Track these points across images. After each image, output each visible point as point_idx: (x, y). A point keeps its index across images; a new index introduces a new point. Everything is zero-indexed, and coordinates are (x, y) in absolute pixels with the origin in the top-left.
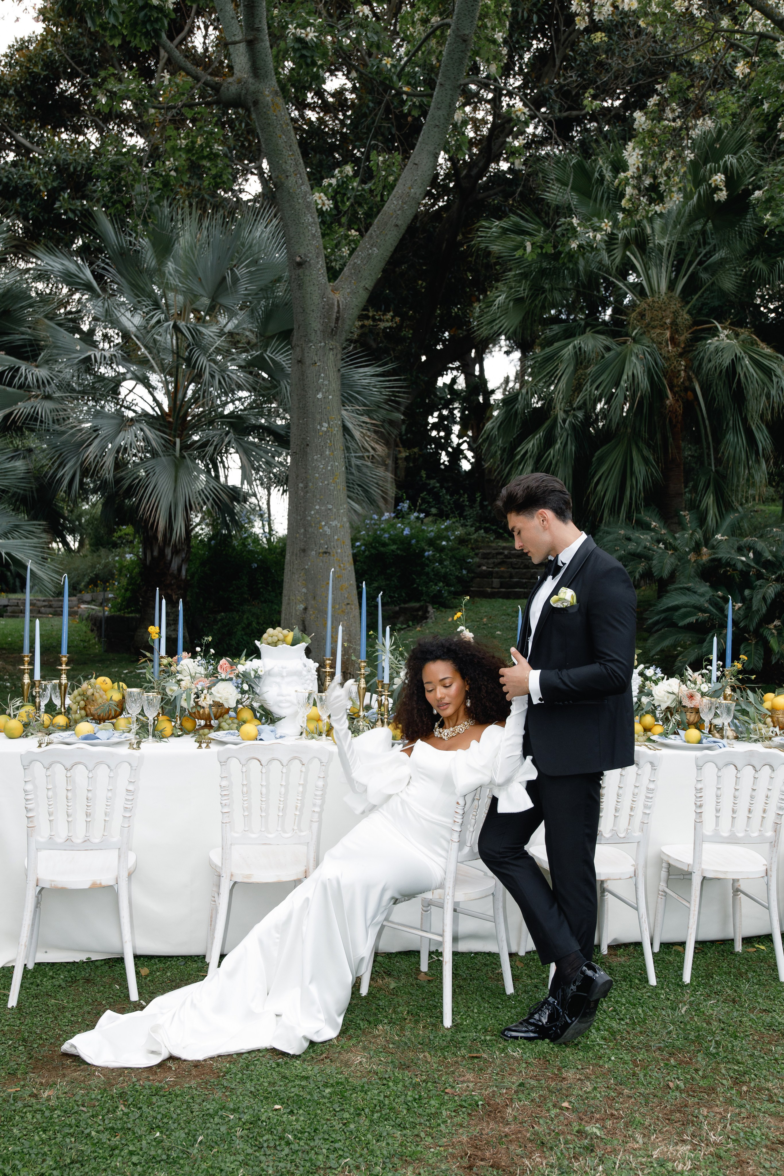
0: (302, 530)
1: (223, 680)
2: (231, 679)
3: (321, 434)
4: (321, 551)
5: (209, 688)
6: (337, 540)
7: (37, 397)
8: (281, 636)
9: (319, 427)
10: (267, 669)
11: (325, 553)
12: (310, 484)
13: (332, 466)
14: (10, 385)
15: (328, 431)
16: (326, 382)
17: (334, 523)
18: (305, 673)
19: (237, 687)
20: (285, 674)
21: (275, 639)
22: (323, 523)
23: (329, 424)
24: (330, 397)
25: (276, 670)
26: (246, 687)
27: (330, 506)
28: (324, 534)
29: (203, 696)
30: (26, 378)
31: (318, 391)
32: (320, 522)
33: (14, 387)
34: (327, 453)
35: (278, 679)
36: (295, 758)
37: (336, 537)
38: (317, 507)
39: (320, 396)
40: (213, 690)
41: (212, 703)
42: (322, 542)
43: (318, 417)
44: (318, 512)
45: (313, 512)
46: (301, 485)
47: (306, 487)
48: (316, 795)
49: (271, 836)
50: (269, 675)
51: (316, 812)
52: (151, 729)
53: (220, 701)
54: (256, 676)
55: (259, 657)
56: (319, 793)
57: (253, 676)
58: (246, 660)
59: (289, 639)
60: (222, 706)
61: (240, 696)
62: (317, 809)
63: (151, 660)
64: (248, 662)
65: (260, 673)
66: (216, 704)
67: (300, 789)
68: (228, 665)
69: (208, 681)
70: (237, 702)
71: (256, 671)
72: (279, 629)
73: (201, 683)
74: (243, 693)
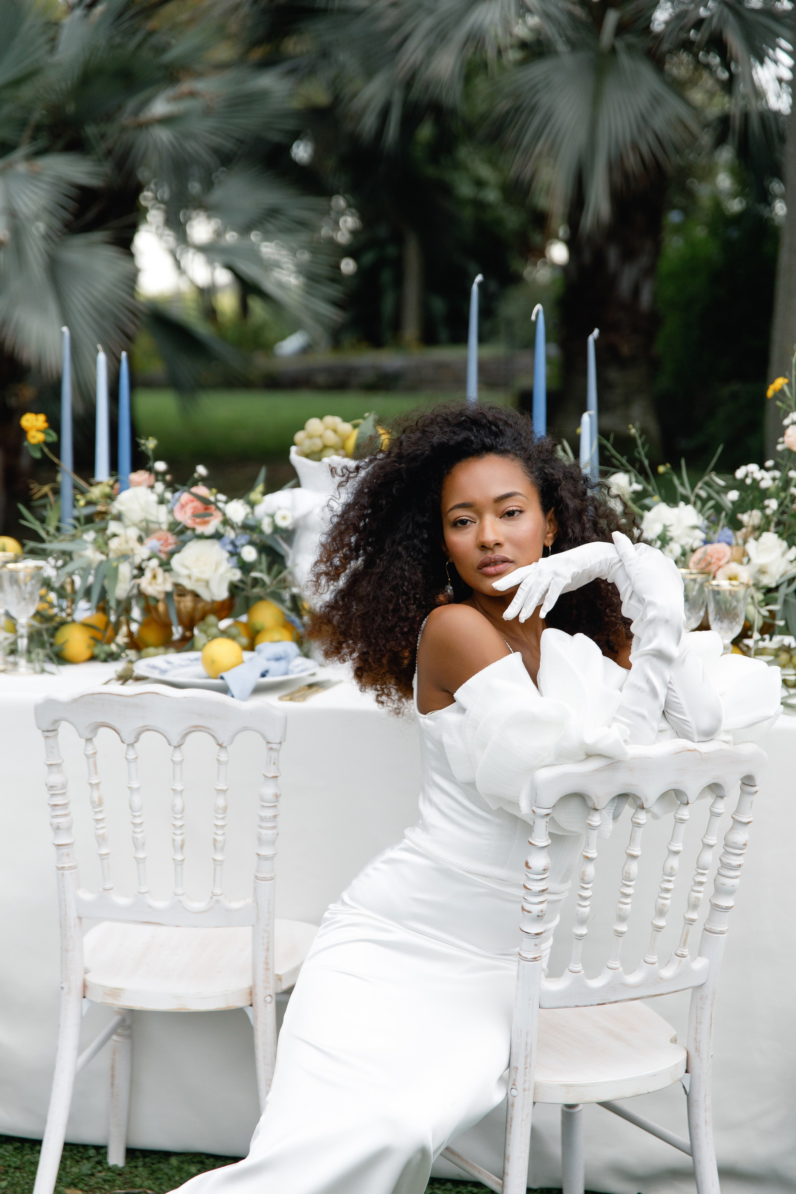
1: (201, 537)
2: (217, 536)
5: (171, 554)
8: (331, 438)
10: (300, 512)
19: (232, 554)
21: (318, 444)
26: (250, 554)
29: (148, 574)
36: (197, 728)
40: (175, 561)
41: (169, 588)
48: (262, 819)
49: (159, 904)
50: (307, 528)
51: (266, 858)
52: (23, 643)
53: (188, 585)
54: (277, 529)
55: (298, 485)
56: (269, 813)
57: (267, 528)
58: (265, 493)
59: (351, 444)
60: (196, 596)
61: (237, 575)
62: (266, 851)
63: (57, 492)
64: (269, 497)
65: (283, 523)
66: (180, 591)
67: (221, 802)
68: (198, 504)
69: (172, 539)
70: (234, 588)
71: (272, 516)
72: (330, 420)
73: (152, 543)
74: (245, 567)
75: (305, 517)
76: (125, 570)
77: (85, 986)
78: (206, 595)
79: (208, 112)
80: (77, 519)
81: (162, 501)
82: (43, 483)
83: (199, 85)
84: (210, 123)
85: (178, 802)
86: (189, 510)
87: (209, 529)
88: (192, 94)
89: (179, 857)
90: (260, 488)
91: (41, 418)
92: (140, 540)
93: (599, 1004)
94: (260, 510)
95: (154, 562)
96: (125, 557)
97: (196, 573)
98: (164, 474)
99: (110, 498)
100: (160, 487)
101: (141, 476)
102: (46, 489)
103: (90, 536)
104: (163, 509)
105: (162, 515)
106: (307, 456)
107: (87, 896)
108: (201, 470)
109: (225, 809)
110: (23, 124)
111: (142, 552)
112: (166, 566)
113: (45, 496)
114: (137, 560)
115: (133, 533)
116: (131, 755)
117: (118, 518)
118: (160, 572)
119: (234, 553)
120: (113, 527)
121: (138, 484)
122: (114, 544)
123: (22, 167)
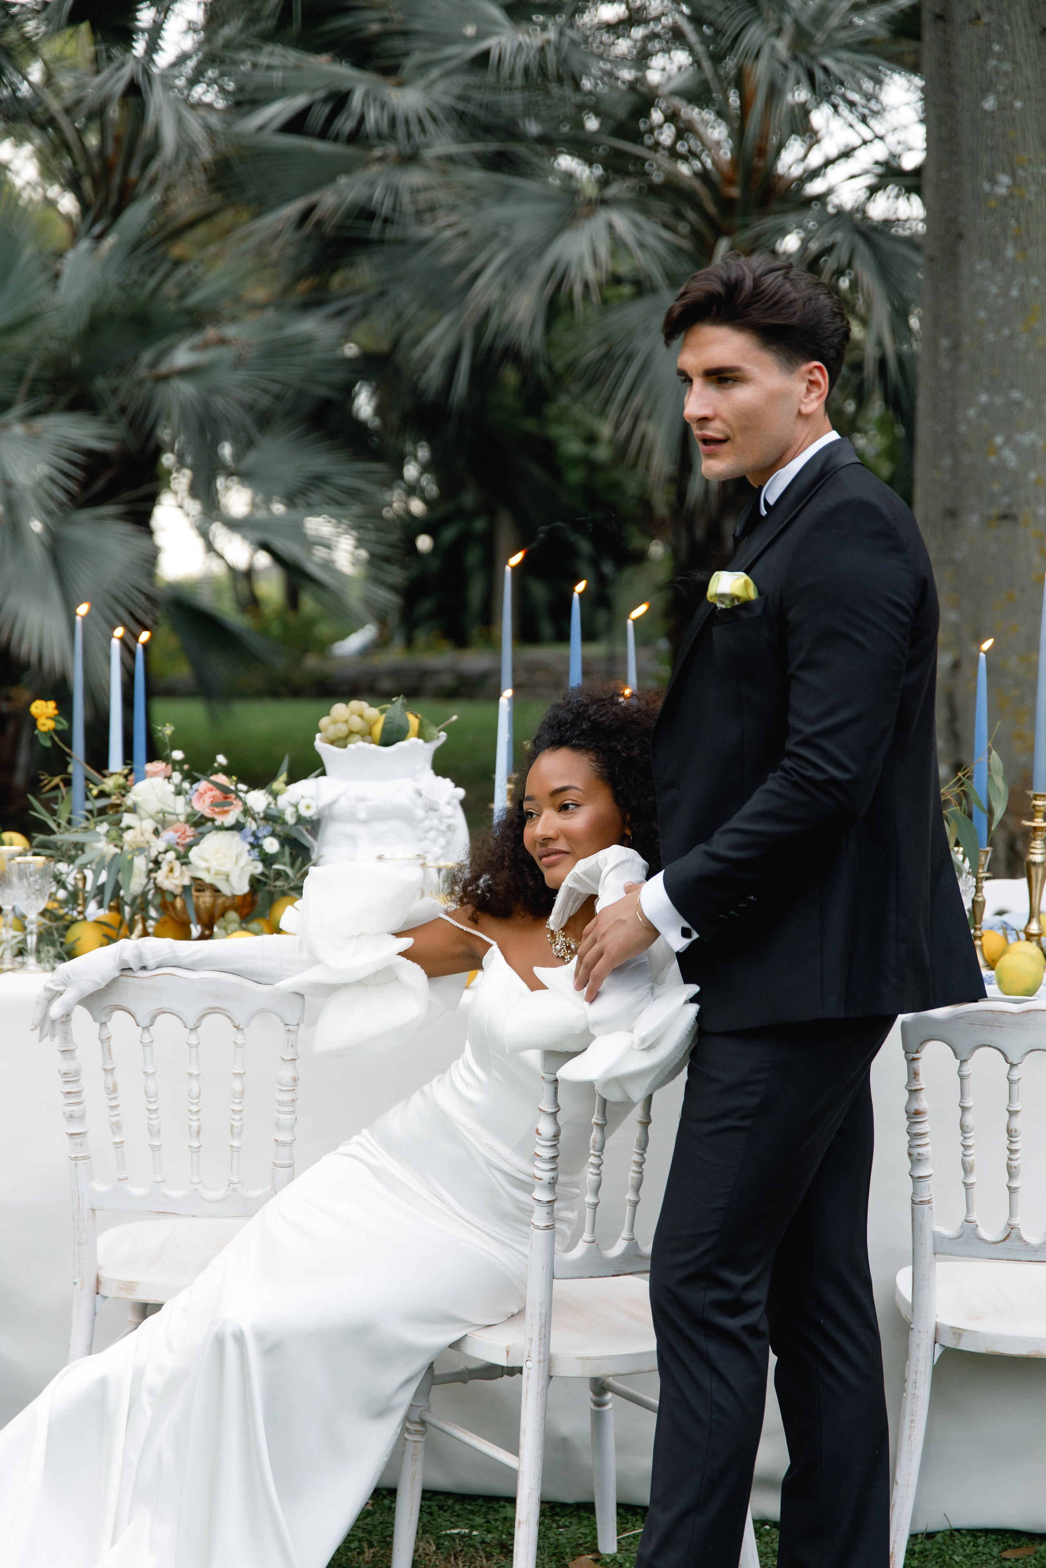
0: (948, 461)
1: (221, 828)
2: (238, 827)
3: (993, 203)
4: (994, 511)
5: (189, 847)
6: (1037, 483)
7: (381, 159)
8: (357, 723)
9: (987, 187)
10: (323, 802)
11: (1005, 517)
12: (966, 340)
13: (1021, 288)
14: (323, 134)
15: (1011, 196)
16: (1007, 67)
17: (1027, 439)
18: (420, 813)
19: (253, 846)
20: (362, 815)
21: (343, 729)
22: (999, 440)
23: (1013, 175)
24: (1018, 104)
25: (343, 804)
26: (271, 845)
27: (1016, 395)
28: (1001, 470)
29: (165, 867)
30: (362, 119)
31: (984, 93)
32: (989, 437)
33: (336, 139)
34: (1010, 252)
35: (348, 828)
36: (213, 1010)
37: (1033, 476)
38: (984, 398)
39: (990, 104)
40: (193, 854)
41: (187, 882)
42: (996, 488)
43: (985, 159)
44: (985, 411)
45: (972, 412)
46: (945, 343)
47: (956, 346)
48: (280, 1103)
49: (176, 1194)
50: (332, 818)
51: (284, 1144)
52: (32, 941)
53: (208, 878)
54: (300, 820)
55: (324, 773)
56: (287, 1097)
57: (290, 819)
58: (288, 783)
59: (378, 730)
60: (216, 890)
61: (259, 868)
62: (284, 1137)
63: (68, 782)
64: (292, 787)
65: (306, 813)
66: (199, 885)
67: (237, 1085)
68: (217, 793)
69: (190, 831)
70: (256, 882)
71: (296, 806)
72: (355, 704)
73: (169, 835)
74: (267, 859)
75: (330, 805)
76: (141, 864)
77: (98, 1282)
78: (226, 890)
79: (239, 363)
80: (90, 812)
81: (179, 792)
82: (54, 774)
83: (231, 331)
84: (241, 375)
85: (194, 1086)
86: (207, 799)
87: (229, 819)
88: (222, 342)
89: (195, 1144)
90: (283, 777)
91: (52, 704)
92: (156, 832)
93: (613, 1276)
94: (282, 801)
95: (171, 855)
96: (140, 850)
97: (215, 866)
98: (182, 762)
99: (124, 790)
100: (177, 777)
101: (158, 766)
102: (57, 780)
103: (103, 828)
104: (181, 799)
105: (179, 806)
106: (332, 743)
107: (101, 1187)
108: (221, 759)
109: (242, 1093)
110: (19, 377)
111: (159, 845)
112: (183, 859)
113: (57, 787)
114: (153, 853)
115: (149, 825)
116: (147, 1040)
117: (133, 810)
118: (177, 864)
119: (256, 845)
120: (127, 819)
121: (155, 774)
122: (128, 836)
123: (18, 429)
